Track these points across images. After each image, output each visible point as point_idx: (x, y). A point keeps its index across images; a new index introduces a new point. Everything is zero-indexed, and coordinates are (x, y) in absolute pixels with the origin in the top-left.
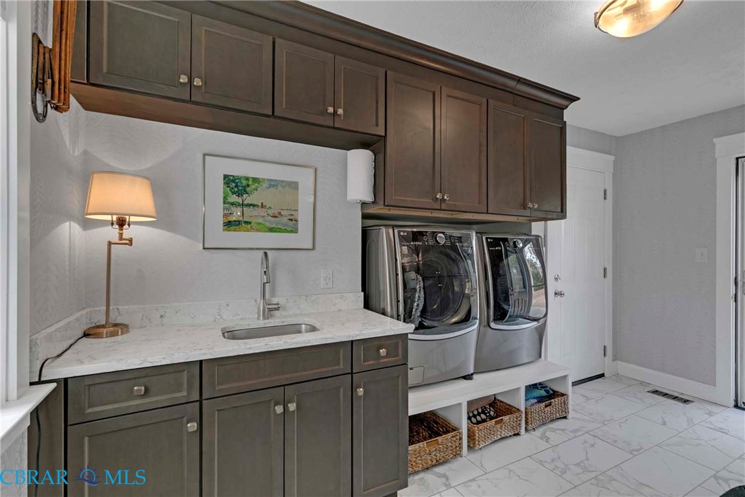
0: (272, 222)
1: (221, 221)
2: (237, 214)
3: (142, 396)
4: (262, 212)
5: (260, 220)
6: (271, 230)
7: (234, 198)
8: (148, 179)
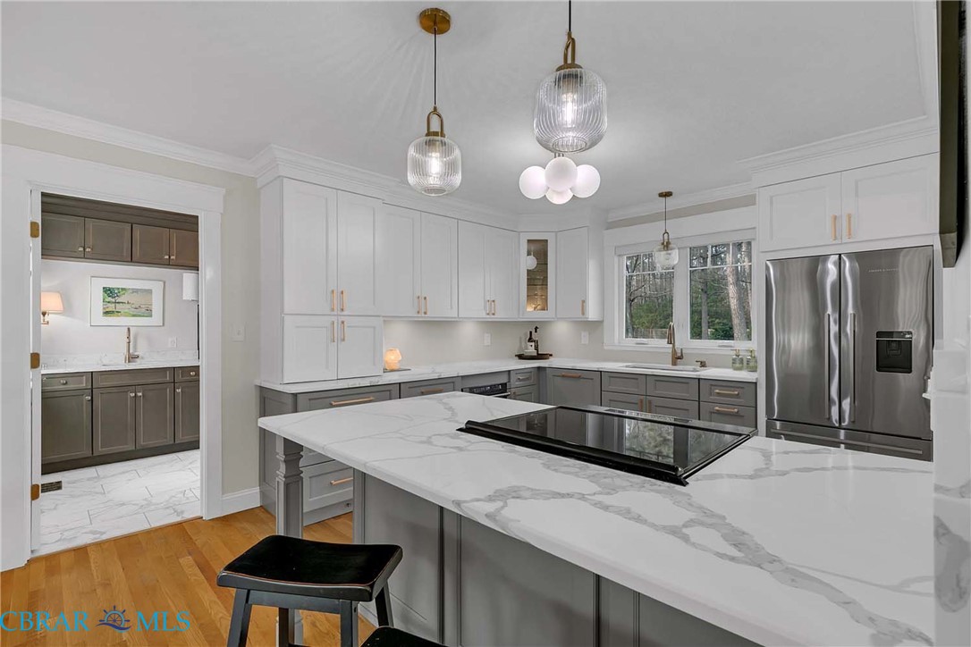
0: (136, 312)
1: (101, 311)
2: (111, 307)
3: (64, 384)
4: (128, 306)
5: (126, 311)
6: (134, 316)
7: (110, 299)
8: (59, 292)
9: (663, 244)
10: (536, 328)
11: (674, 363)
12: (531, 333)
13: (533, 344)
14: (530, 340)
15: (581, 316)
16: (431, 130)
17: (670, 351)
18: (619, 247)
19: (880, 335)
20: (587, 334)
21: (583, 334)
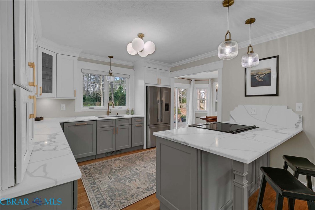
9: (110, 73)
11: (109, 115)
16: (227, 39)
18: (83, 69)
19: (165, 104)
20: (64, 105)
21: (62, 105)
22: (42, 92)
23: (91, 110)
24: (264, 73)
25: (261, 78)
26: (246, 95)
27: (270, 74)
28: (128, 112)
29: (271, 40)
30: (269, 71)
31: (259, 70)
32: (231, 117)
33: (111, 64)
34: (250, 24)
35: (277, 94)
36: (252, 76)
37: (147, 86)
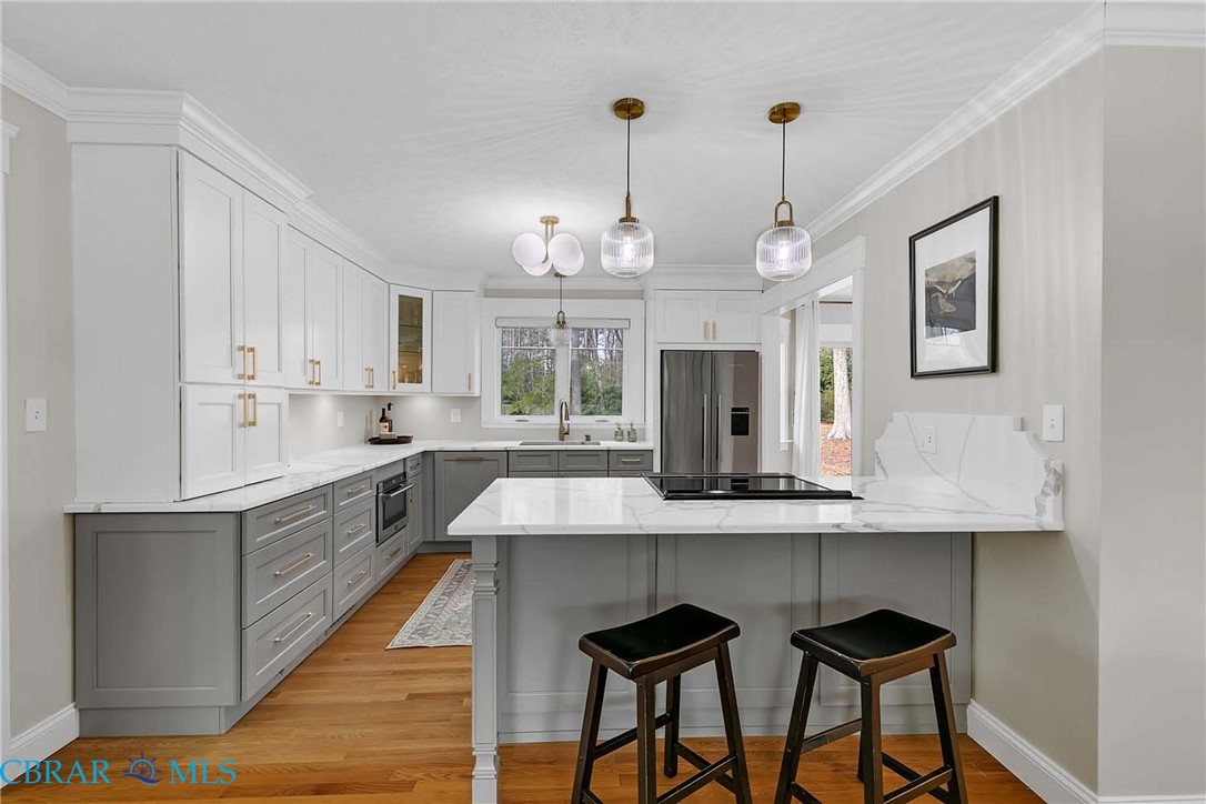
9: (558, 322)
10: (389, 405)
11: (562, 439)
12: (384, 410)
13: (387, 424)
14: (383, 419)
15: (467, 390)
17: (558, 427)
18: (500, 318)
19: (733, 410)
20: (459, 410)
21: (453, 411)
22: (399, 382)
23: (521, 426)
24: (958, 276)
25: (949, 298)
26: (914, 374)
27: (971, 281)
28: (619, 435)
29: (973, 132)
30: (971, 266)
31: (943, 266)
32: (879, 462)
33: (561, 295)
34: (784, 123)
35: (993, 366)
36: (930, 291)
37: (662, 352)
